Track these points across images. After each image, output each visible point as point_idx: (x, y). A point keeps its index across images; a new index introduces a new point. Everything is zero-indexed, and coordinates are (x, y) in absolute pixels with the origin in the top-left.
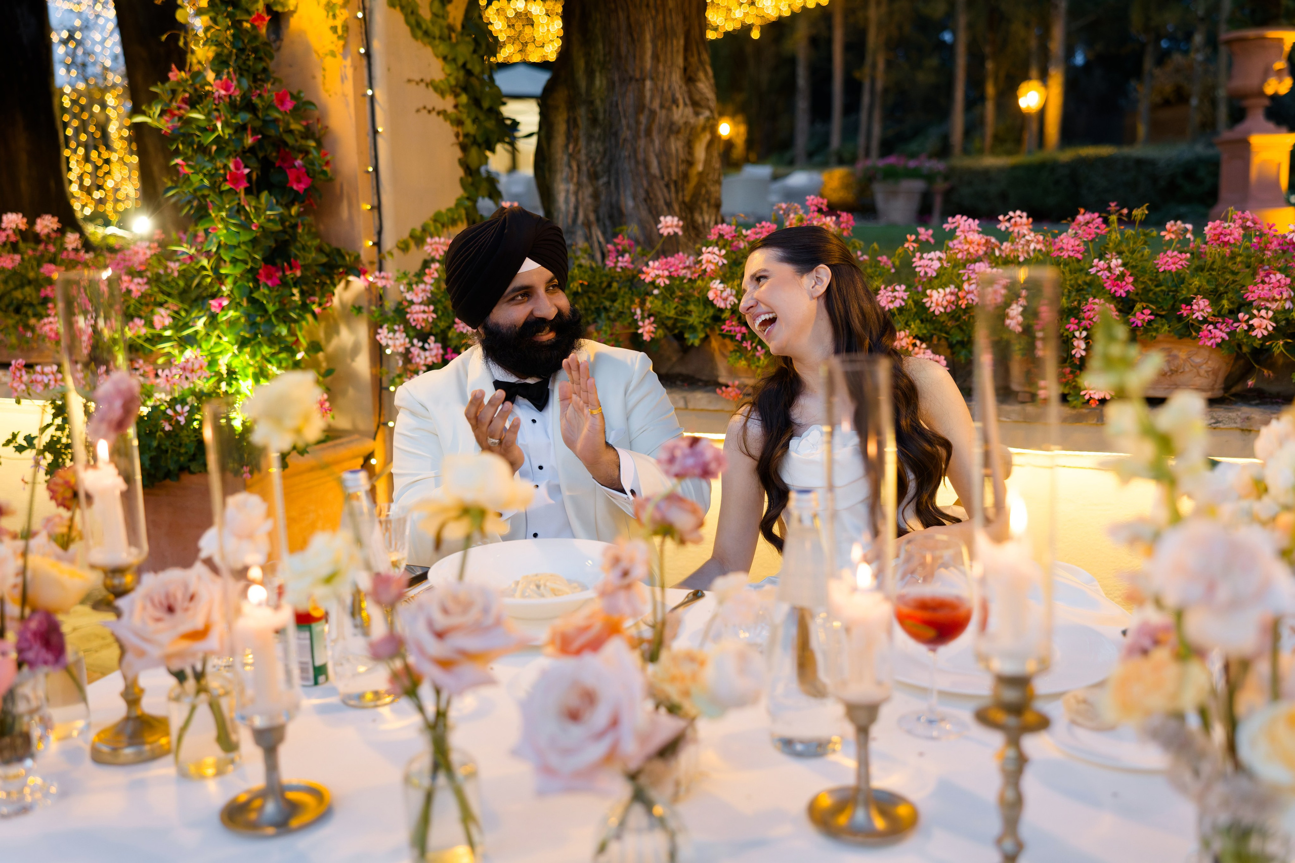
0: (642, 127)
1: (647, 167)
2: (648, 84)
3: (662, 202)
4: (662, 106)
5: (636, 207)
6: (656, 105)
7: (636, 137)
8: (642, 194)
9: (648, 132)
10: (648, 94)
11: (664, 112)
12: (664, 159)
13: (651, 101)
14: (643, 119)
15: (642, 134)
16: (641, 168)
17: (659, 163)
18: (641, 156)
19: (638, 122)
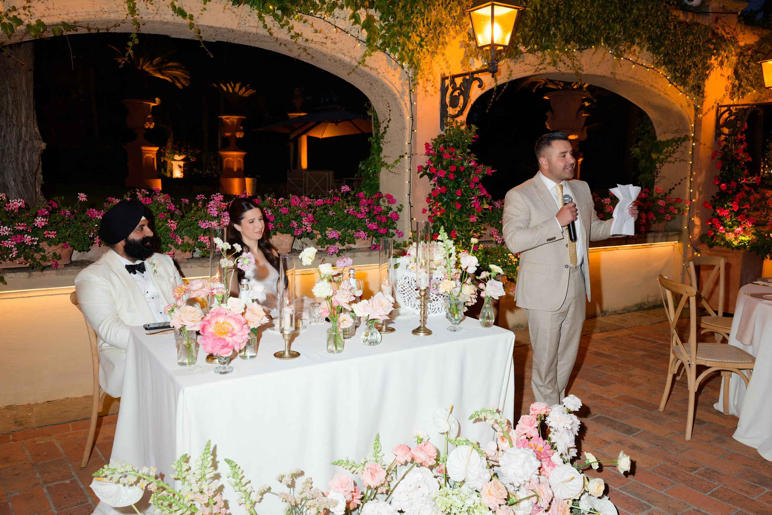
0: (21, 148)
1: (23, 166)
2: (24, 129)
3: (29, 183)
4: (30, 139)
5: (16, 185)
6: (27, 139)
7: (17, 152)
8: (19, 179)
9: (24, 150)
10: (23, 134)
11: (31, 142)
12: (31, 163)
13: (26, 137)
14: (21, 144)
15: (21, 152)
16: (20, 166)
17: (29, 164)
18: (20, 161)
19: (18, 146)
